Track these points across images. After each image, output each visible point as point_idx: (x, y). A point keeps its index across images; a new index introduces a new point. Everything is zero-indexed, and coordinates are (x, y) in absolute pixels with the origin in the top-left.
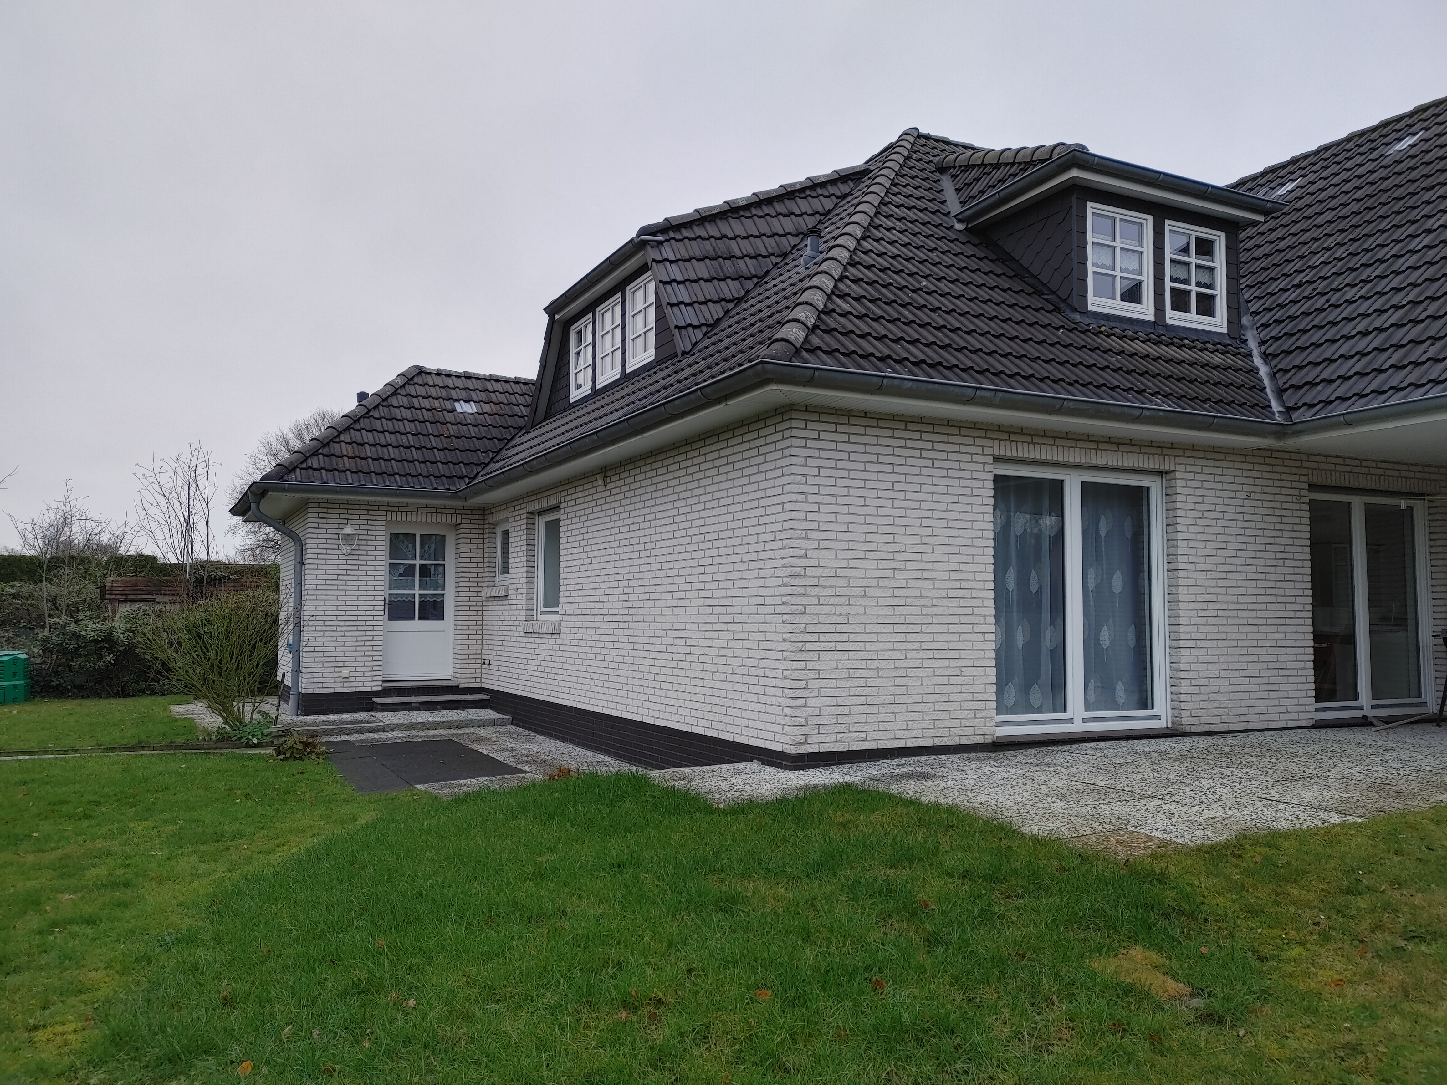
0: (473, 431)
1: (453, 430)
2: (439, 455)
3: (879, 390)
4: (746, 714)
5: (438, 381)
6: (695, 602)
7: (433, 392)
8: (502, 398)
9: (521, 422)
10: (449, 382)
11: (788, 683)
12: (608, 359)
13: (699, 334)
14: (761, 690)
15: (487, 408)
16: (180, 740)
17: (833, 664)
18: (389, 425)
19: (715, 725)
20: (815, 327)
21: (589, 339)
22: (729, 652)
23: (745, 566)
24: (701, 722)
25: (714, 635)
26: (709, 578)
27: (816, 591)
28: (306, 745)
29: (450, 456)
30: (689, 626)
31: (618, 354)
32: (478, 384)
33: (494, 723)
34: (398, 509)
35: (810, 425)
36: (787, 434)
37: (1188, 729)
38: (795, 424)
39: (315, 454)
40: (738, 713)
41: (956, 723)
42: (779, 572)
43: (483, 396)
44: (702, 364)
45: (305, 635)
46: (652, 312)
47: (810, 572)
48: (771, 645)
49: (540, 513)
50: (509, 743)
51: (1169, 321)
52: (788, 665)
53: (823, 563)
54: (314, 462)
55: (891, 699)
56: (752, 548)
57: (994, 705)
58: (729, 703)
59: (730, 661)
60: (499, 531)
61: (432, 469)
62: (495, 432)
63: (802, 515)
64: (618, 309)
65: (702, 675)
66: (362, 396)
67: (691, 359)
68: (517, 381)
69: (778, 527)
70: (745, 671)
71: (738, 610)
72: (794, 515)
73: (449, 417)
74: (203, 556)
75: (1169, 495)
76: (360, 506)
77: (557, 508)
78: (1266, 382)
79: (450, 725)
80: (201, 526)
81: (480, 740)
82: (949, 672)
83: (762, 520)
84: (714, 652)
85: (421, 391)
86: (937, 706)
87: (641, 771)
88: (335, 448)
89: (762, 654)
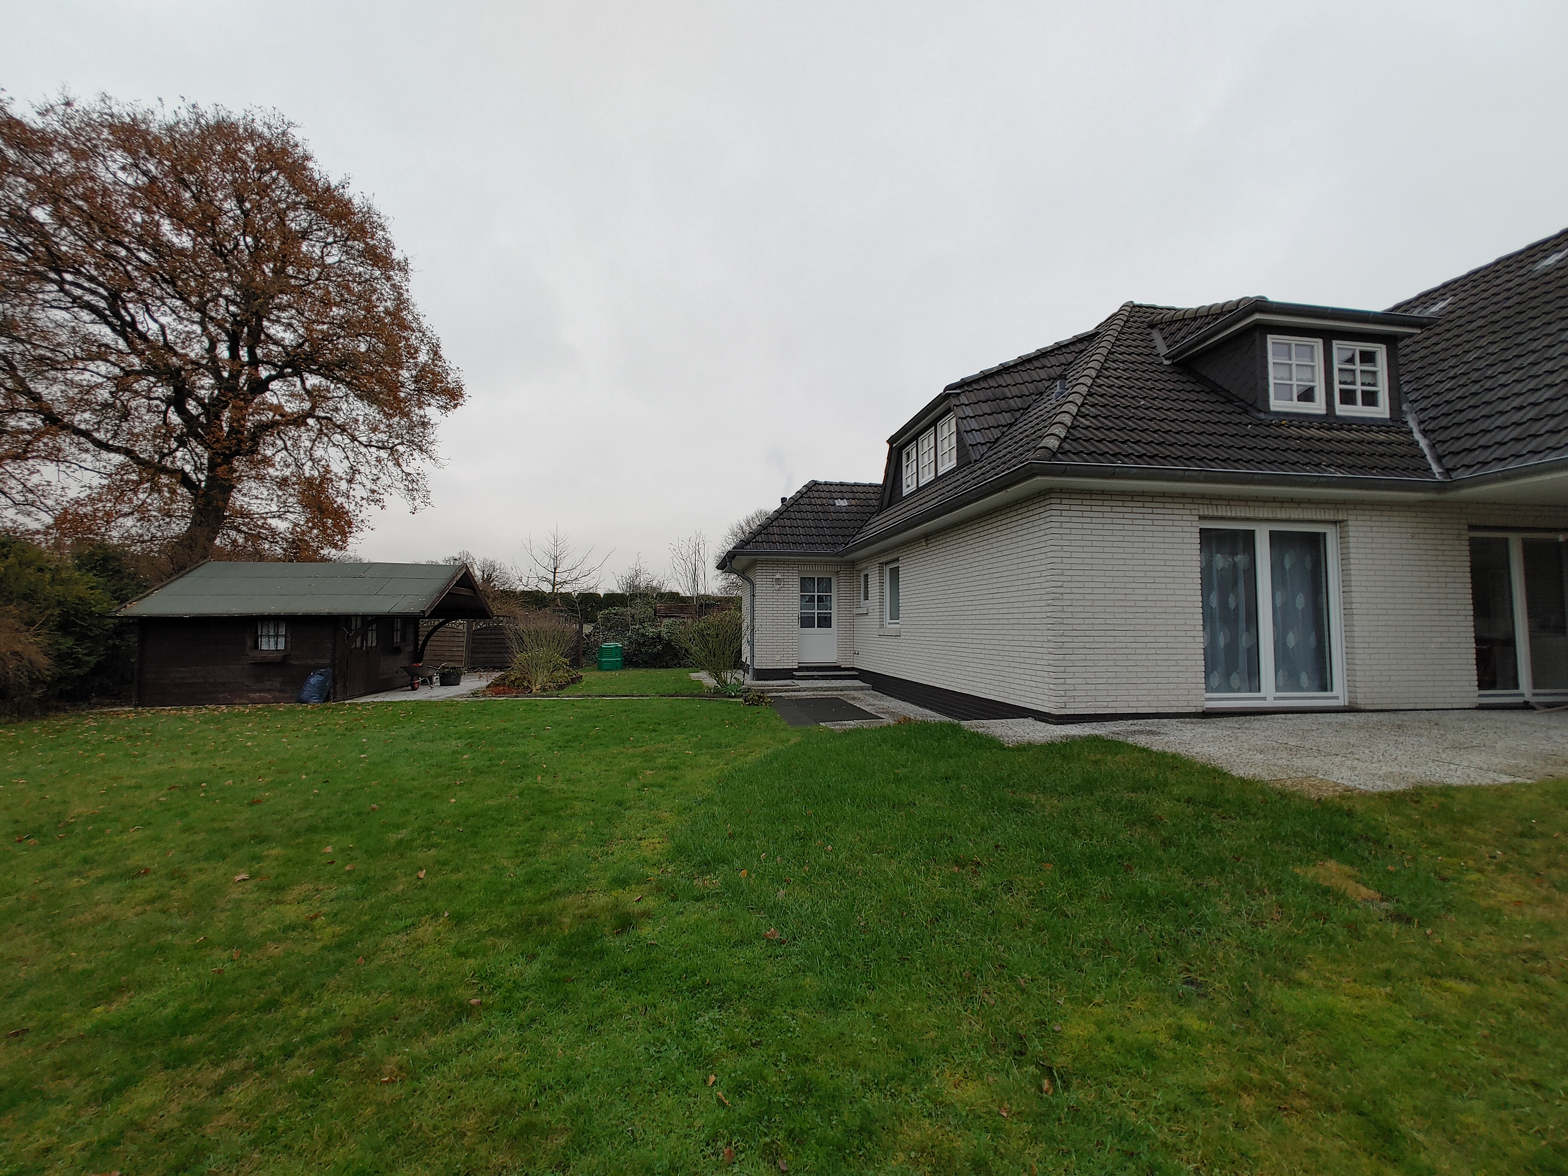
0: (846, 516)
1: (834, 516)
2: (827, 531)
3: (1112, 475)
4: (1022, 688)
5: (825, 488)
6: (987, 617)
7: (822, 495)
8: (862, 496)
9: (874, 510)
10: (832, 488)
11: (1051, 669)
12: (926, 468)
13: (985, 448)
14: (1033, 673)
15: (853, 502)
16: (696, 692)
17: (1083, 657)
18: (798, 515)
19: (1002, 694)
20: (1066, 437)
21: (915, 457)
22: (1010, 648)
23: (1020, 593)
24: (993, 692)
25: (1000, 637)
26: (996, 601)
27: (1070, 609)
28: (760, 697)
29: (834, 532)
30: (983, 632)
31: (933, 464)
32: (848, 489)
33: (862, 689)
34: (805, 563)
35: (1064, 501)
36: (1048, 508)
37: (1363, 707)
38: (1053, 501)
39: (760, 534)
40: (1017, 687)
41: (1174, 698)
42: (1044, 597)
43: (851, 495)
44: (988, 467)
45: (757, 636)
46: (954, 438)
47: (1066, 597)
48: (1040, 644)
49: (887, 563)
50: (871, 701)
51: (1338, 413)
52: (1052, 657)
53: (1074, 590)
54: (759, 538)
55: (1125, 680)
56: (1025, 582)
57: (1204, 686)
58: (1011, 680)
59: (1012, 654)
60: (862, 575)
61: (823, 539)
62: (858, 516)
63: (1059, 560)
64: (933, 437)
65: (992, 662)
66: (783, 500)
67: (980, 465)
68: (870, 485)
69: (1043, 568)
70: (1022, 660)
71: (1016, 621)
72: (1053, 560)
73: (832, 509)
74: (703, 593)
75: (1343, 538)
76: (784, 562)
77: (897, 560)
78: (1426, 451)
79: (836, 689)
80: (702, 576)
81: (854, 699)
82: (1168, 663)
83: (1032, 564)
84: (1000, 648)
85: (816, 494)
86: (1160, 686)
87: (956, 721)
88: (770, 530)
89: (1033, 650)
